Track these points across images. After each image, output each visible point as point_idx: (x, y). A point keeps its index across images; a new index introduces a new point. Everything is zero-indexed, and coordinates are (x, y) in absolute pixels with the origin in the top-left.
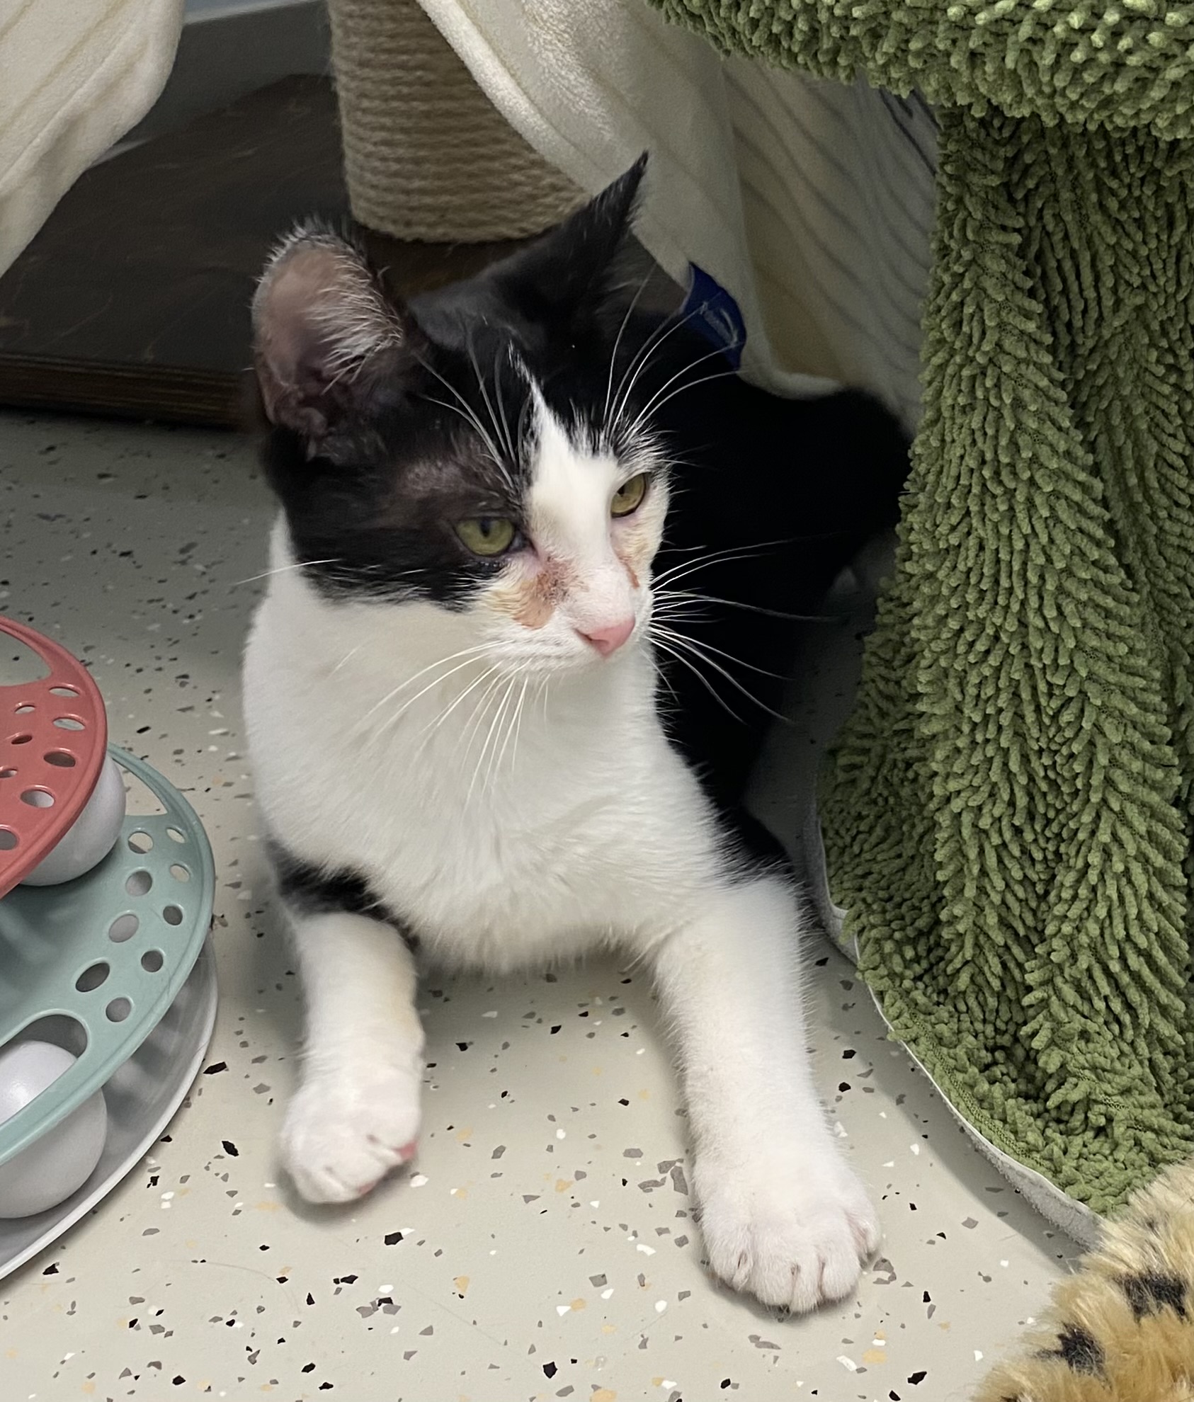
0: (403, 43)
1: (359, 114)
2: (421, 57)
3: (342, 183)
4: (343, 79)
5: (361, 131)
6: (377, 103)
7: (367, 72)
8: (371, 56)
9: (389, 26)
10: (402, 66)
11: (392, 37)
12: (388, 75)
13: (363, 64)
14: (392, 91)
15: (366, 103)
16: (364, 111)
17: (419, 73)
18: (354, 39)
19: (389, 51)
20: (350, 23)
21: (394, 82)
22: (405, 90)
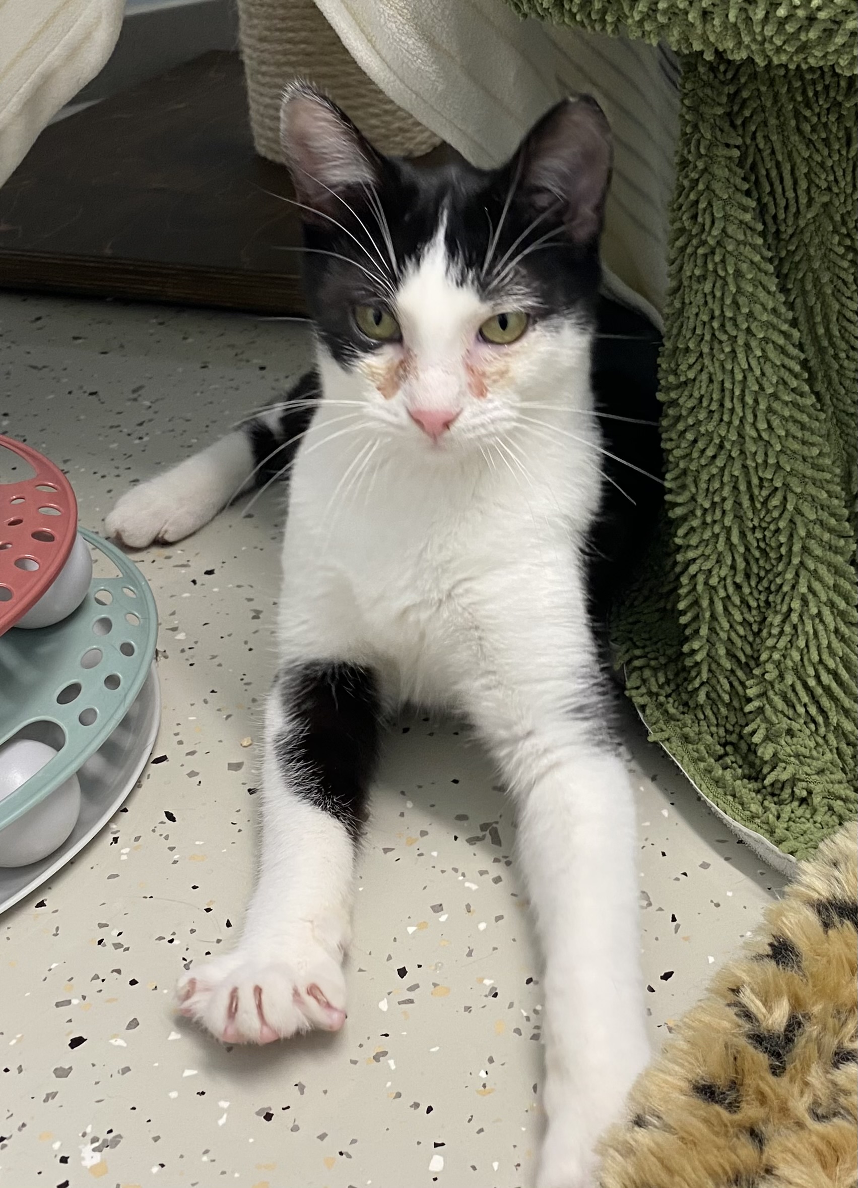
0: (290, 24)
1: (259, 76)
2: (304, 34)
3: (247, 126)
4: (247, 51)
5: (262, 90)
6: (272, 68)
7: (266, 46)
8: (268, 33)
9: (280, 12)
10: (289, 41)
11: (283, 19)
12: (279, 48)
13: (262, 40)
14: (282, 59)
15: (264, 68)
16: (264, 74)
17: (303, 46)
18: (256, 21)
19: (280, 30)
20: (252, 10)
21: (285, 53)
22: (293, 58)
